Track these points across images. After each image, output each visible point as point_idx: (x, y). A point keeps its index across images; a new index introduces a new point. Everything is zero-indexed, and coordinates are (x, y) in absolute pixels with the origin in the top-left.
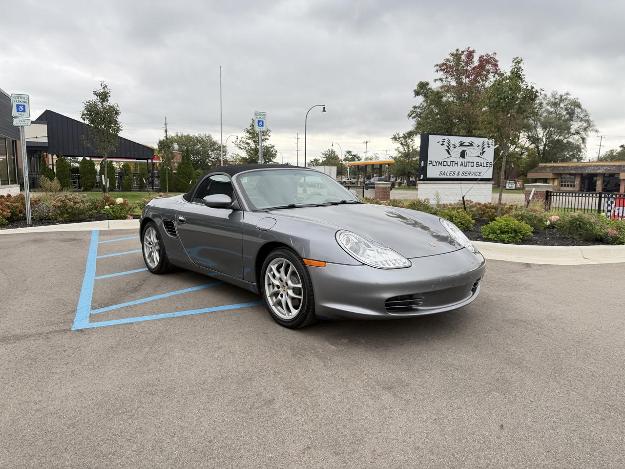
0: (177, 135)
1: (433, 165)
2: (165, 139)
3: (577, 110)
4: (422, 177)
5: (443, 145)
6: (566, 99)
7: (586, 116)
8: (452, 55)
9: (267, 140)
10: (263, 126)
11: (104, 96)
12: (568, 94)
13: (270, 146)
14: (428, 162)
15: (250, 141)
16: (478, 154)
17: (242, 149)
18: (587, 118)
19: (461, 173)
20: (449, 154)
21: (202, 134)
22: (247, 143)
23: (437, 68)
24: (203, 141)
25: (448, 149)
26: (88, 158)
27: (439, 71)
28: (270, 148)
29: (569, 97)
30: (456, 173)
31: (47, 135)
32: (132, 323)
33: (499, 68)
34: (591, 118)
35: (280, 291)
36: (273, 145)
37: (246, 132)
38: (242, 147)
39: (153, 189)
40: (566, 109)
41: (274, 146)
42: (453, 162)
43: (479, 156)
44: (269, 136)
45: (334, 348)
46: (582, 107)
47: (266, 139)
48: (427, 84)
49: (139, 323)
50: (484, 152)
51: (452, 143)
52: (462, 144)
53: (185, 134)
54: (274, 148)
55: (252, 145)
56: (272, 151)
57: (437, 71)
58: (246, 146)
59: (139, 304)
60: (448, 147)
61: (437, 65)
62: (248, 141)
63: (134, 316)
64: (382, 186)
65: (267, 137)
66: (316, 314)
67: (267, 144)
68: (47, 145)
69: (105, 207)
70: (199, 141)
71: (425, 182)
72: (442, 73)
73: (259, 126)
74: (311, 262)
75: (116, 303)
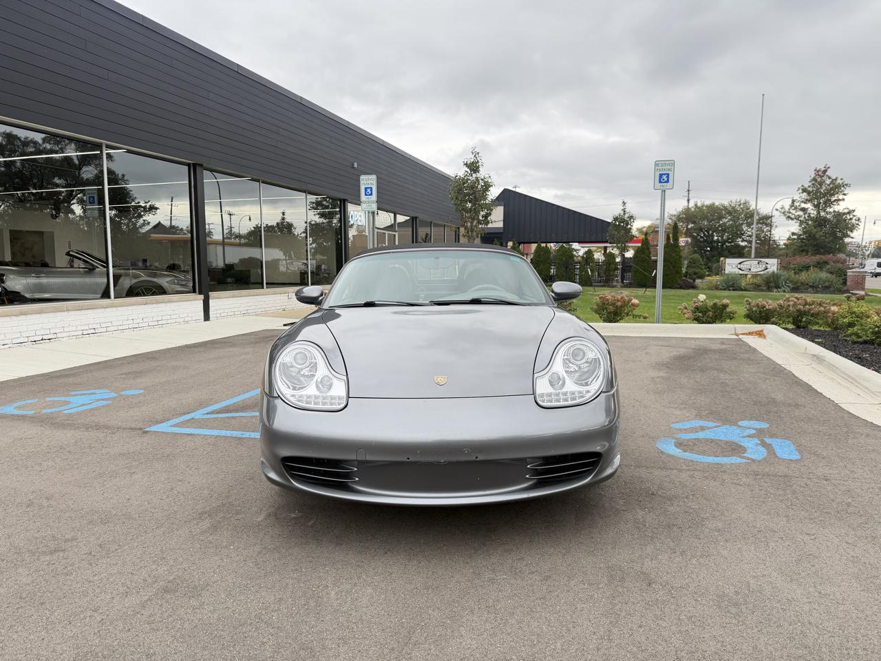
2: (622, 213)
9: (840, 203)
10: (667, 181)
11: (474, 167)
13: (846, 211)
15: (809, 206)
17: (792, 219)
21: (734, 201)
22: (804, 210)
24: (736, 211)
26: (543, 245)
28: (844, 214)
31: (502, 218)
36: (851, 208)
37: (801, 191)
38: (793, 216)
41: (854, 211)
44: (845, 194)
47: (840, 200)
53: (708, 202)
54: (855, 214)
55: (812, 212)
56: (851, 219)
58: (801, 213)
62: (803, 205)
65: (841, 197)
67: (840, 208)
68: (502, 231)
70: (731, 211)
73: (660, 182)
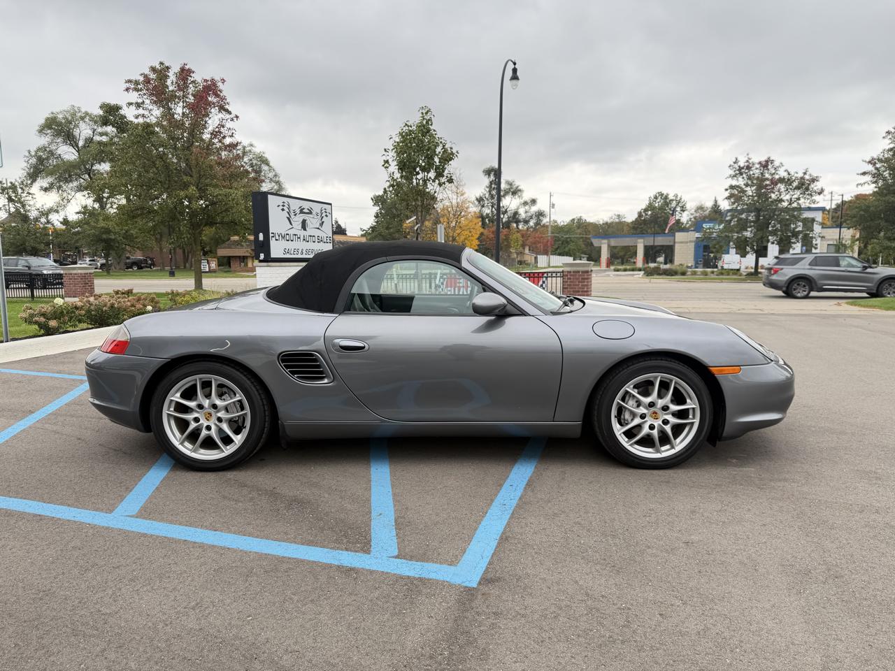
1: (276, 240)
3: (265, 168)
4: (262, 256)
5: (283, 210)
6: (250, 151)
7: (276, 176)
8: (153, 69)
12: (251, 145)
14: (271, 235)
16: (318, 226)
18: (277, 179)
19: (304, 252)
20: (291, 224)
23: (128, 85)
25: (288, 216)
27: (131, 91)
29: (254, 149)
30: (300, 251)
33: (228, 101)
34: (281, 179)
40: (252, 165)
42: (295, 235)
43: (318, 228)
46: (271, 164)
50: (323, 222)
51: (292, 208)
52: (302, 212)
57: (127, 90)
60: (288, 213)
61: (130, 81)
71: (270, 264)
72: (136, 94)
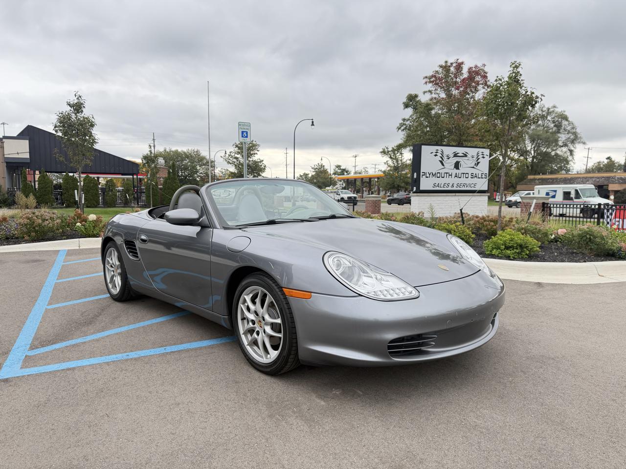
0: (165, 150)
1: (426, 177)
2: (149, 153)
3: (565, 123)
4: (415, 189)
5: (436, 155)
6: (553, 111)
7: (573, 128)
8: (441, 66)
9: (256, 155)
10: (247, 137)
11: (78, 107)
12: (555, 107)
13: (259, 160)
14: (421, 174)
15: (238, 156)
16: (473, 165)
17: (230, 164)
18: (574, 131)
19: (455, 185)
20: (443, 165)
21: (190, 150)
22: (236, 158)
23: (426, 80)
24: (191, 156)
25: (441, 160)
26: (71, 174)
27: (428, 83)
28: (259, 162)
29: (556, 110)
30: (450, 185)
31: (28, 151)
32: (74, 369)
33: (488, 79)
34: (578, 131)
35: (255, 328)
36: (262, 159)
37: (235, 146)
38: (231, 162)
39: (138, 204)
40: (554, 122)
41: (263, 161)
42: (447, 173)
43: (473, 167)
44: (258, 151)
45: (323, 403)
46: (569, 119)
47: (255, 154)
48: (416, 96)
49: (82, 368)
50: (478, 163)
51: (445, 154)
52: (456, 155)
54: (263, 162)
55: (241, 160)
56: (261, 165)
57: (426, 83)
58: (235, 160)
59: (90, 341)
60: (441, 157)
61: (426, 77)
62: (236, 155)
63: (78, 359)
64: (373, 199)
65: (256, 152)
66: (300, 358)
67: (256, 158)
68: (29, 161)
69: (77, 225)
70: (187, 156)
71: (418, 194)
72: (431, 85)
73: (242, 137)
74: (292, 292)
75: (62, 340)
